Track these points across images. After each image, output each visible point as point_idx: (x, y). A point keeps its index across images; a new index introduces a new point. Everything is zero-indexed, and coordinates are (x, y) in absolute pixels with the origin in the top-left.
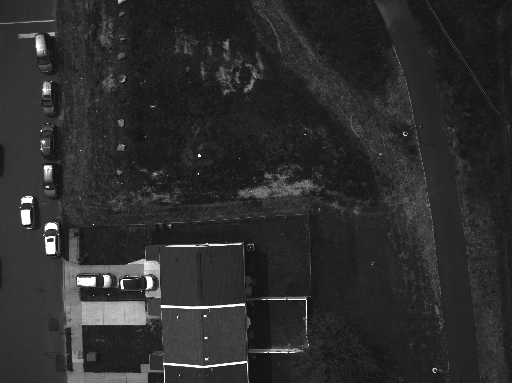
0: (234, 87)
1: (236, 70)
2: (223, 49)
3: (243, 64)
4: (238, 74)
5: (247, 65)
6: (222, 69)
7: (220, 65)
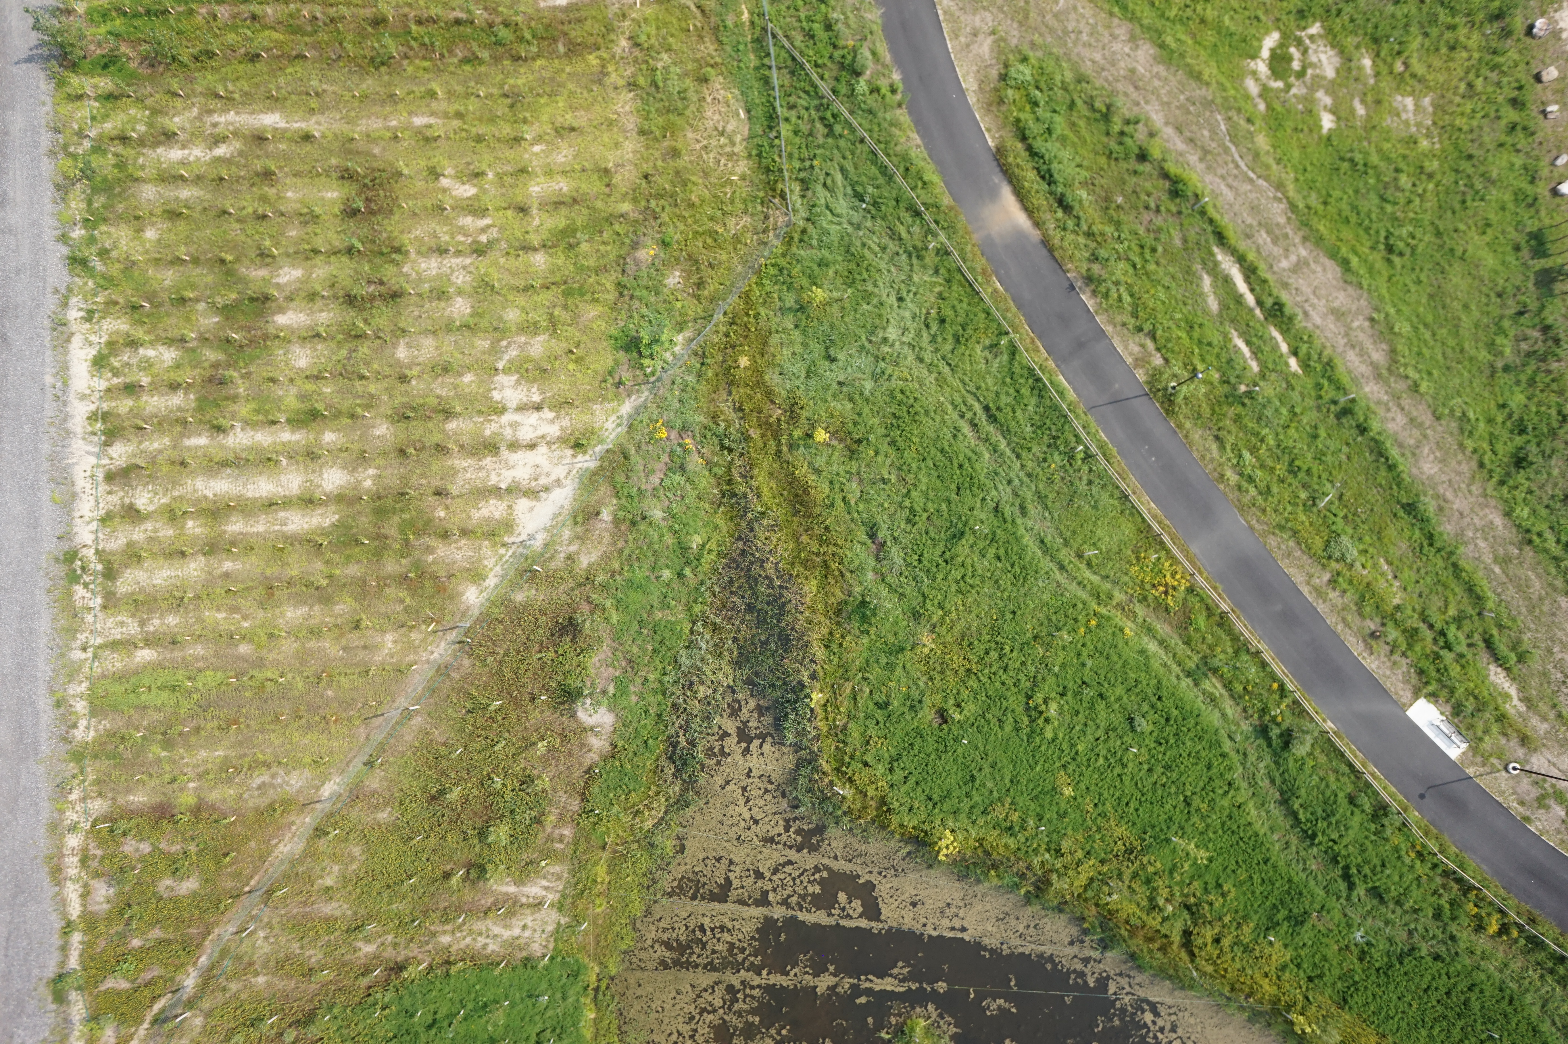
0: (1299, 42)
2: (1333, 111)
3: (1289, 87)
4: (1296, 65)
6: (1330, 73)
7: (1333, 82)
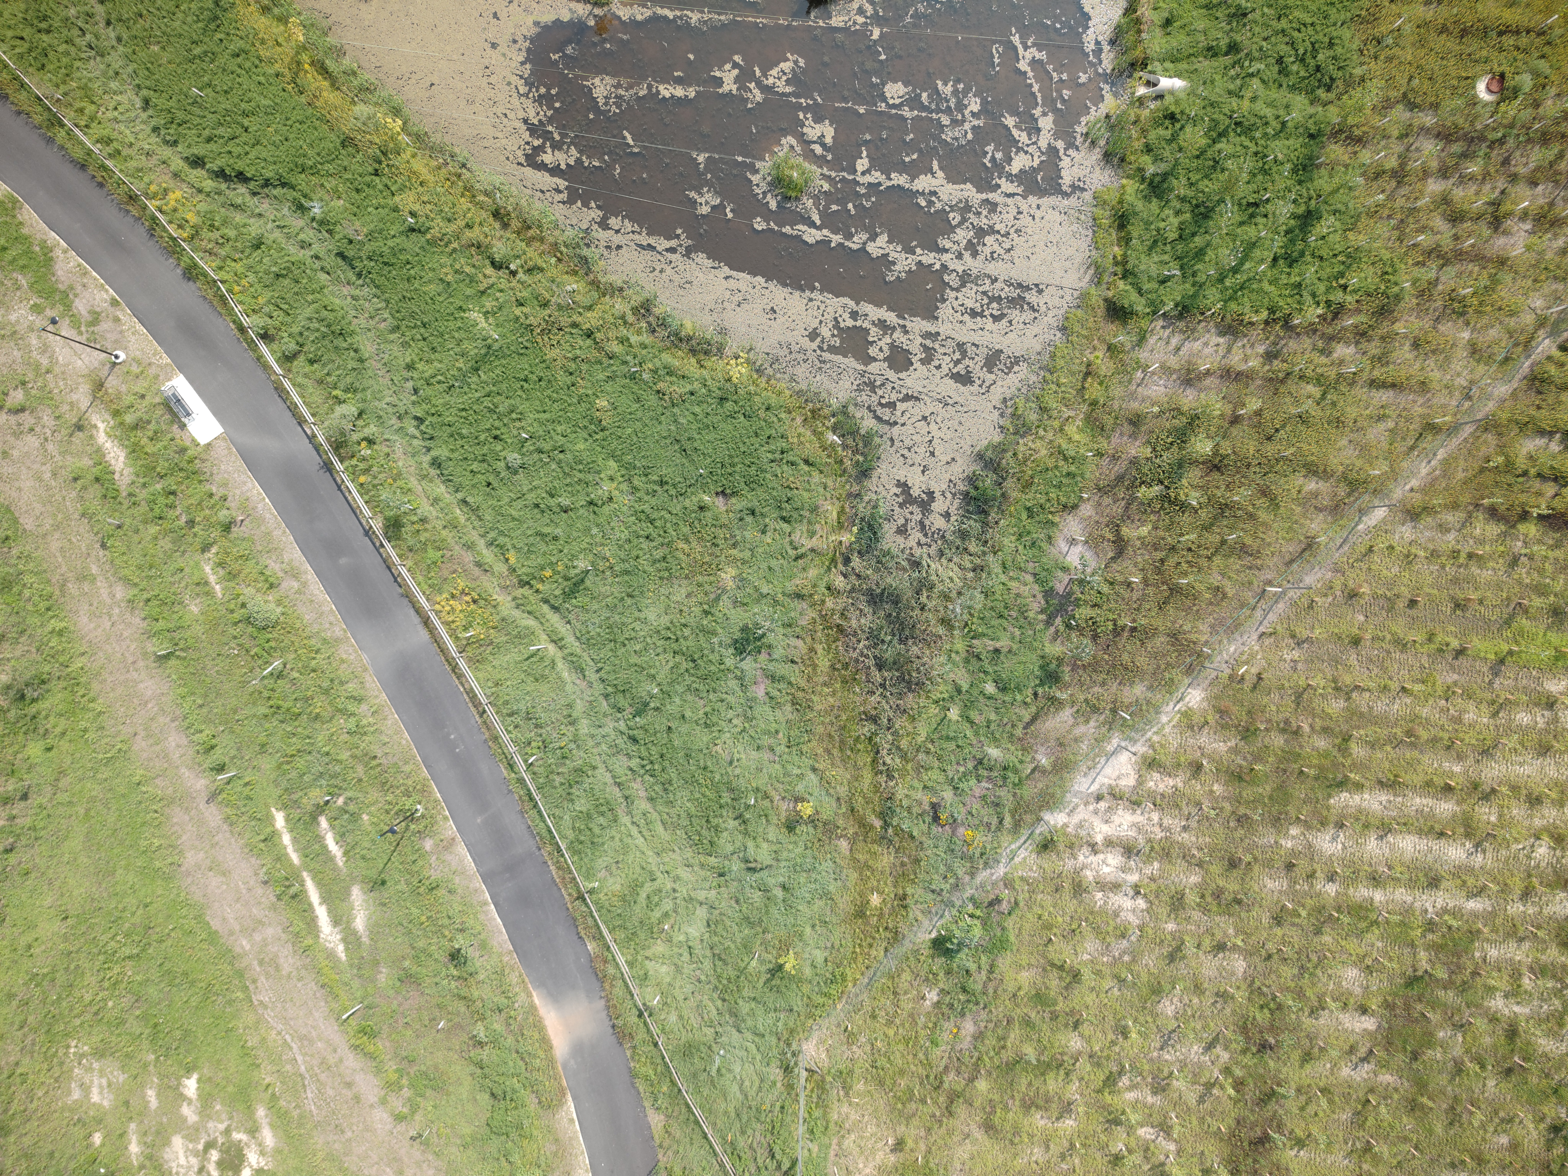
1: (209, 1146)
2: (182, 1097)
3: (227, 1132)
4: (214, 1155)
5: (237, 1136)
6: (177, 1142)
7: (176, 1131)
